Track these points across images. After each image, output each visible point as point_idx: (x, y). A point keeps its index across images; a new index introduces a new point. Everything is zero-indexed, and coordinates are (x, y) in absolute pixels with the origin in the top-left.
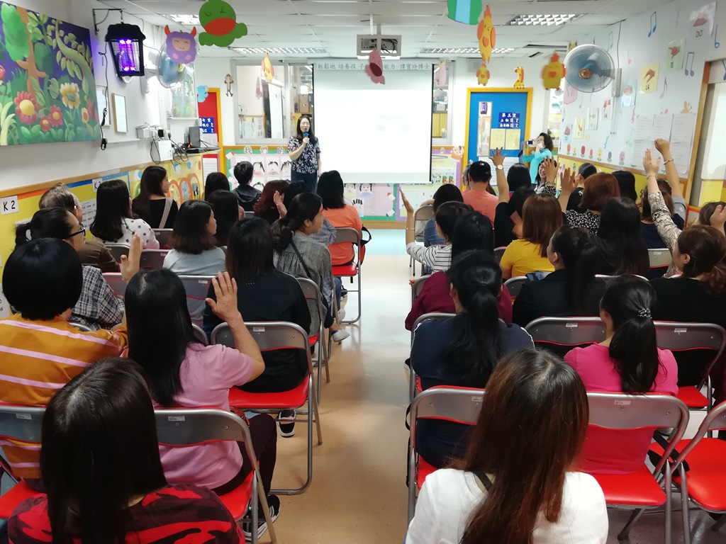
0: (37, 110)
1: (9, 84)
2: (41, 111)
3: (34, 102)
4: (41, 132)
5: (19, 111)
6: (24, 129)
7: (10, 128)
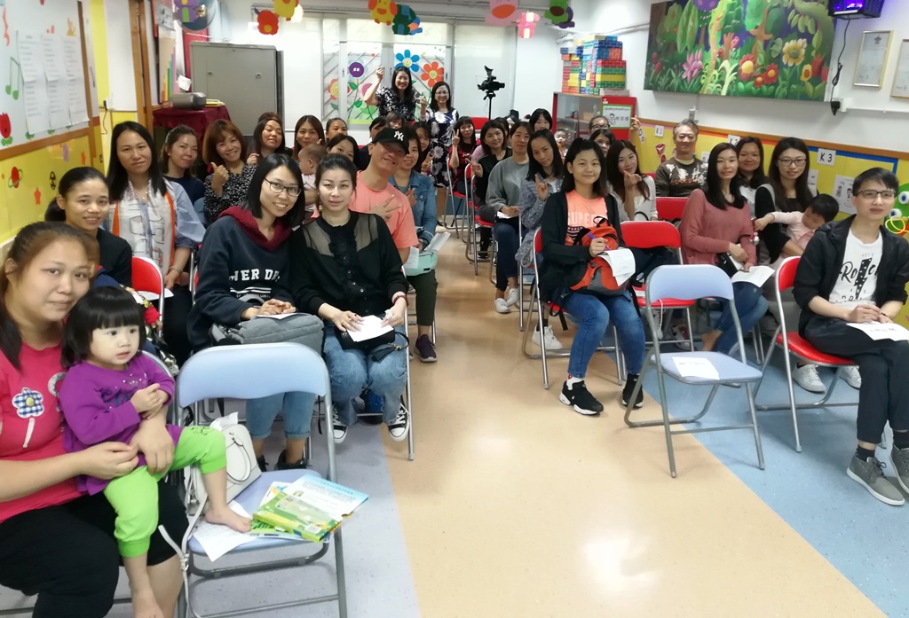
0: (755, 68)
1: (739, 50)
2: (759, 69)
3: (754, 63)
4: (753, 88)
5: (741, 70)
6: (741, 85)
7: (731, 83)
